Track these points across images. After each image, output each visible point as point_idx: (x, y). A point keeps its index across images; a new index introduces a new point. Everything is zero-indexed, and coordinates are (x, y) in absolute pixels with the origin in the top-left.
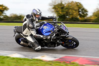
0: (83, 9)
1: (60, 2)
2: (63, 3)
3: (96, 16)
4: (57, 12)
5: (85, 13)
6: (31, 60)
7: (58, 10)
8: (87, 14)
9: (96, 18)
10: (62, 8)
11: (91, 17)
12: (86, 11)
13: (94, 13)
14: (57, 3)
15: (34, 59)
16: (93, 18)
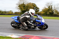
0: (37, 7)
1: (23, 3)
2: (25, 4)
3: (44, 11)
4: (21, 9)
5: (38, 10)
6: (5, 37)
7: (21, 8)
8: (39, 10)
9: (44, 13)
10: (24, 6)
11: (41, 12)
12: (38, 9)
13: (43, 10)
14: (21, 4)
15: (7, 37)
16: (42, 13)
